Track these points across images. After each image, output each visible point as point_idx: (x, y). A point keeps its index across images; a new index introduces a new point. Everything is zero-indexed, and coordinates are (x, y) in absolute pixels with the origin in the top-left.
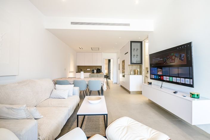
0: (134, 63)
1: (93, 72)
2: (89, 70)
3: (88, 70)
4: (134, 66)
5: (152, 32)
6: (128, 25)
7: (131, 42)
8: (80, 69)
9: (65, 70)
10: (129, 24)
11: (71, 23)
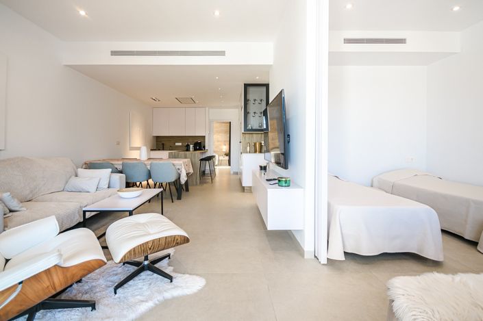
0: (254, 128)
1: (188, 150)
2: (180, 144)
3: (177, 144)
4: (255, 135)
5: (271, 65)
6: (222, 53)
7: (246, 86)
8: (160, 143)
9: (118, 144)
10: (224, 52)
11: (112, 52)
